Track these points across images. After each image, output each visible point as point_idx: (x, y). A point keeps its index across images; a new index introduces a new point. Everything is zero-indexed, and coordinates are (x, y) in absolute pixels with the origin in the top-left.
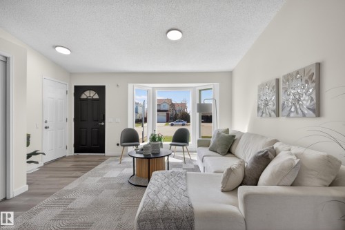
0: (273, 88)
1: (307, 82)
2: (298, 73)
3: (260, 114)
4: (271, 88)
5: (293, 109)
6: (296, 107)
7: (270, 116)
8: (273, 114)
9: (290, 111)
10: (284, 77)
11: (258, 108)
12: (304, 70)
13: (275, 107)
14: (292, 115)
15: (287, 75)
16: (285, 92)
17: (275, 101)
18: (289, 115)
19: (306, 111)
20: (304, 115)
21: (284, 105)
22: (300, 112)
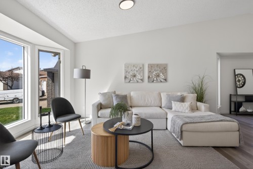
0: (141, 68)
1: (162, 69)
2: (157, 65)
3: (127, 81)
4: (138, 68)
6: (157, 79)
7: (138, 82)
9: (154, 80)
10: (149, 65)
11: (126, 77)
12: (161, 65)
13: (142, 78)
15: (151, 64)
16: (150, 72)
17: (142, 75)
18: (153, 82)
19: (162, 80)
20: (161, 82)
21: (149, 77)
22: (159, 80)
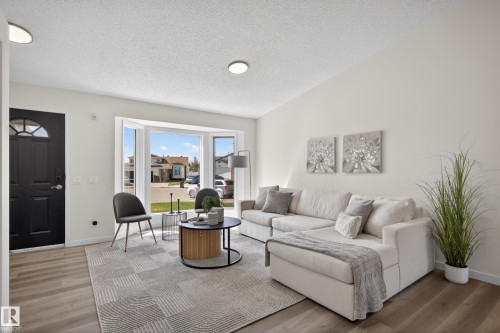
0: (331, 145)
1: (371, 144)
2: (361, 136)
3: (311, 169)
4: (327, 146)
5: (356, 166)
6: (359, 165)
7: (326, 172)
8: (330, 170)
9: (354, 168)
10: (345, 137)
11: (308, 164)
12: (369, 134)
13: (333, 164)
14: (355, 171)
15: (349, 136)
16: (346, 151)
17: (333, 158)
18: (352, 171)
19: (370, 168)
20: (368, 171)
21: (345, 162)
22: (363, 168)
